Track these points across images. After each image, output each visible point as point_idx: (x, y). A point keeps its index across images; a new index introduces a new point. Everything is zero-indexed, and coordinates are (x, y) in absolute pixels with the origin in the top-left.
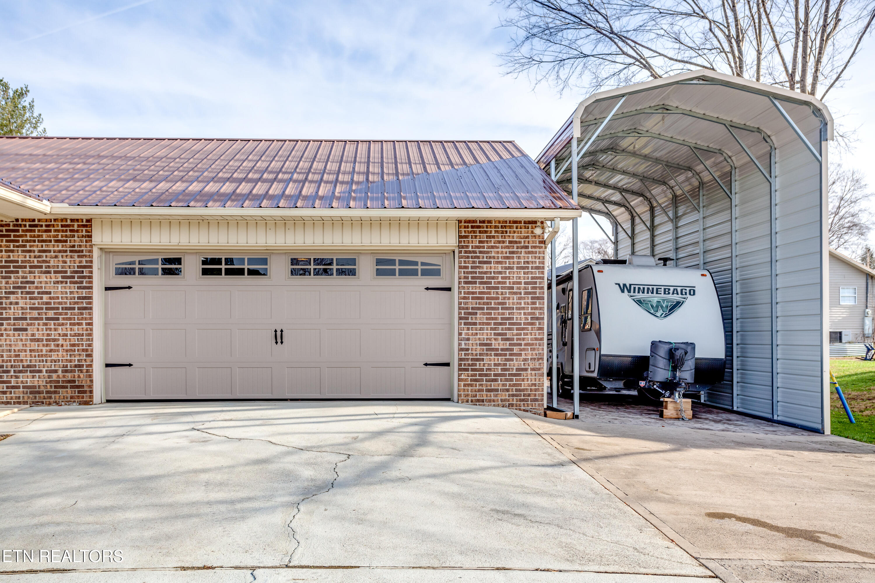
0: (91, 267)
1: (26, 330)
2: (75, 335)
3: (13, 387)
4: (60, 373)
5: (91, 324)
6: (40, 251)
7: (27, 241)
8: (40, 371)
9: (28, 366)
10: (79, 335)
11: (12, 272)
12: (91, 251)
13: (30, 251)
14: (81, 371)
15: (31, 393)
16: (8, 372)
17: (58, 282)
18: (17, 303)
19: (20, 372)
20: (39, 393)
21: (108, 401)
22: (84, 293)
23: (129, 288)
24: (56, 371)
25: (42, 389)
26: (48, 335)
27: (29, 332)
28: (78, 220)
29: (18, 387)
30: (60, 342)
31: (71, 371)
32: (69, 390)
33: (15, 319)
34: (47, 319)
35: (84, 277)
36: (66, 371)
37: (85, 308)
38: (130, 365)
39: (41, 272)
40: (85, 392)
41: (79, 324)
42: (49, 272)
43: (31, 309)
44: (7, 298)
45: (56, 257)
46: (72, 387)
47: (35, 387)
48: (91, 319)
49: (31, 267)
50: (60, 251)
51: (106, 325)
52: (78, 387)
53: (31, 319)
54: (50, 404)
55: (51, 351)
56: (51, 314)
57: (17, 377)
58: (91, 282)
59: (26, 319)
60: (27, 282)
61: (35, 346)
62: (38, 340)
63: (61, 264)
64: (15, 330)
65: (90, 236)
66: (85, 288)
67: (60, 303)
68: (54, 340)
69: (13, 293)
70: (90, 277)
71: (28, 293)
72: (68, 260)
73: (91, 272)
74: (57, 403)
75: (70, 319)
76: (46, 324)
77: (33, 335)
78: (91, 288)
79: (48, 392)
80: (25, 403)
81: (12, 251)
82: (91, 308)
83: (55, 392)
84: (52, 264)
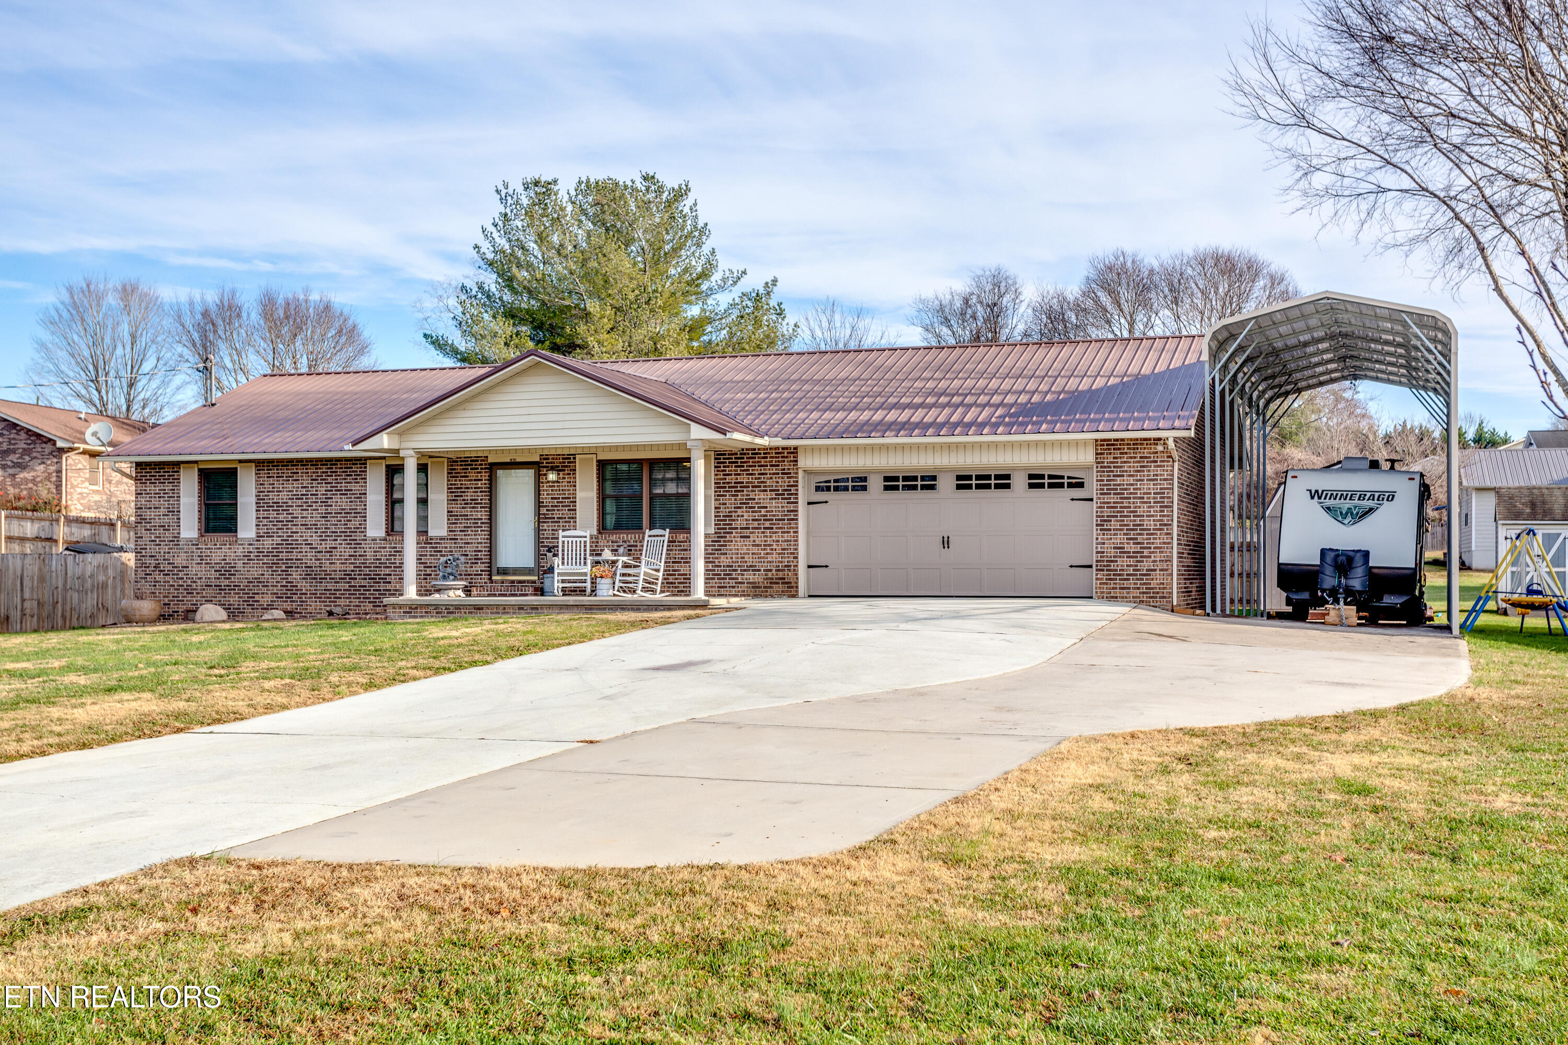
0: (797, 486)
1: (749, 537)
2: (785, 541)
3: (740, 583)
4: (774, 572)
5: (797, 532)
6: (759, 474)
7: (750, 466)
8: (759, 570)
9: (751, 566)
10: (788, 541)
11: (739, 491)
12: (797, 473)
13: (752, 474)
14: (789, 570)
15: (753, 587)
16: (736, 570)
17: (772, 499)
18: (743, 516)
19: (745, 570)
20: (758, 587)
21: (810, 596)
22: (792, 507)
23: (826, 502)
24: (771, 570)
25: (761, 584)
26: (765, 541)
27: (751, 539)
28: (787, 448)
29: (743, 583)
30: (774, 547)
31: (784, 570)
32: (780, 585)
33: (741, 528)
34: (765, 528)
35: (792, 494)
36: (778, 570)
37: (793, 520)
38: (827, 566)
39: (760, 491)
40: (792, 587)
41: (788, 532)
42: (766, 491)
43: (753, 520)
44: (736, 512)
45: (771, 478)
46: (783, 583)
47: (755, 583)
48: (797, 528)
49: (753, 487)
50: (774, 474)
51: (808, 533)
52: (787, 583)
53: (753, 528)
54: (766, 597)
55: (767, 554)
56: (767, 524)
57: (743, 575)
58: (797, 498)
59: (748, 528)
60: (750, 499)
61: (755, 550)
62: (758, 545)
63: (774, 484)
64: (741, 537)
65: (796, 461)
66: (792, 503)
67: (774, 516)
68: (770, 545)
69: (740, 508)
70: (796, 494)
71: (750, 508)
72: (780, 480)
73: (797, 490)
74: (772, 596)
75: (781, 528)
76: (763, 533)
77: (754, 541)
78: (797, 503)
79: (765, 587)
80: (749, 595)
81: (739, 475)
82: (797, 520)
83: (770, 587)
84: (768, 484)
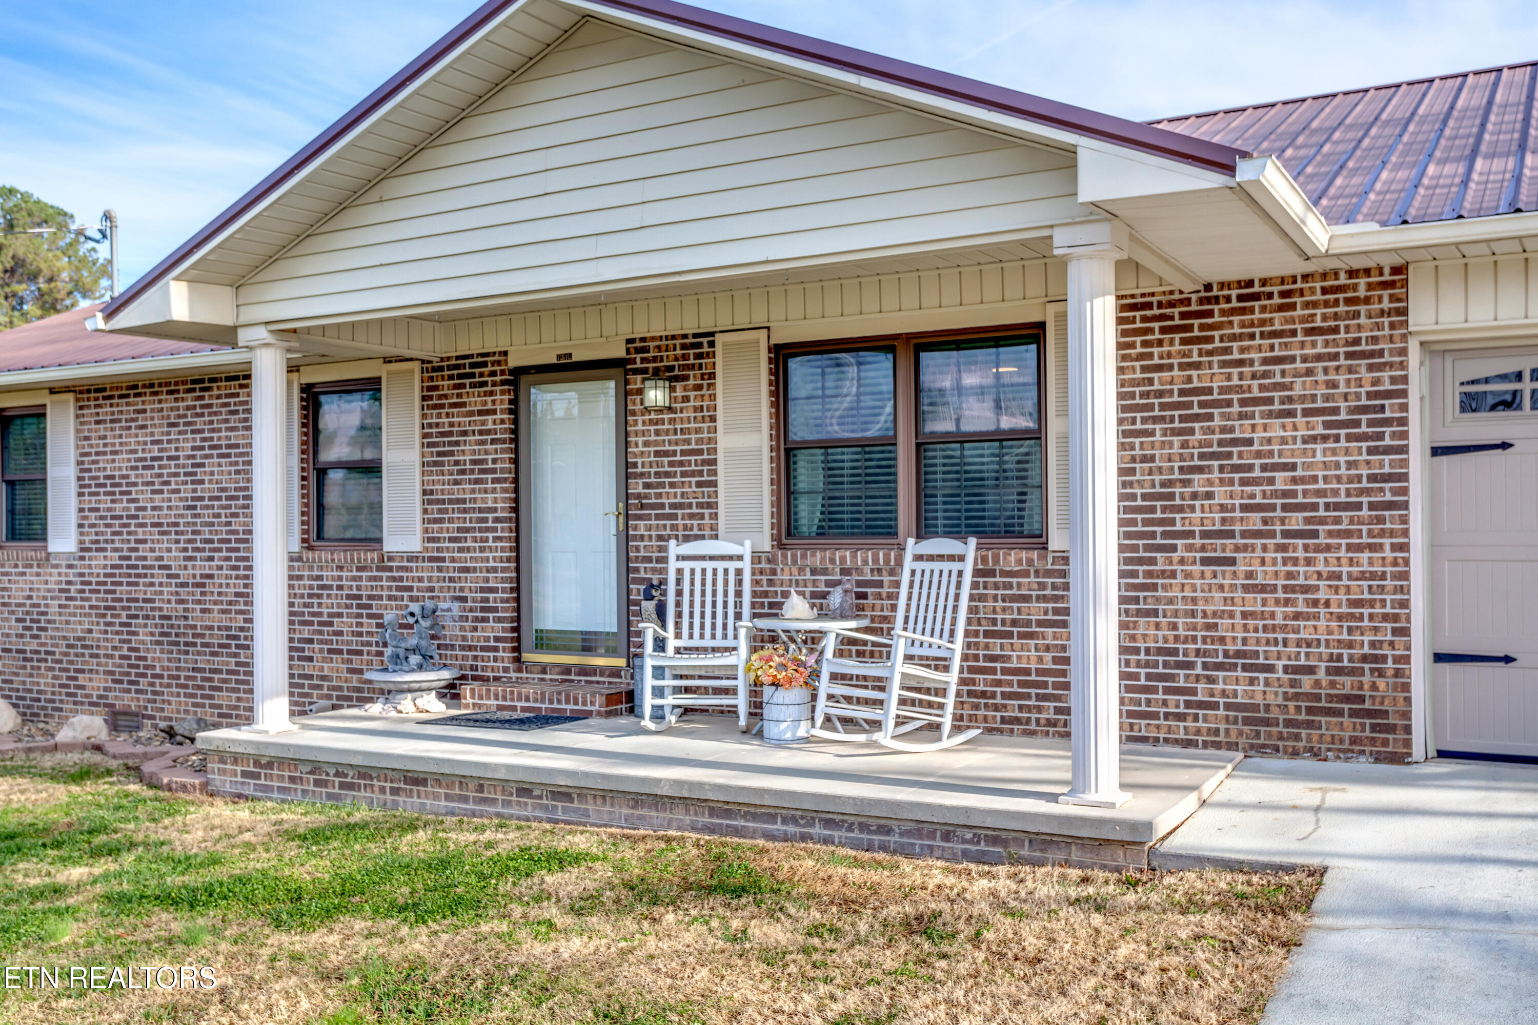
0: (1404, 393)
1: (1232, 562)
2: (1362, 576)
3: (1201, 705)
4: (1321, 674)
5: (1404, 547)
6: (1266, 361)
7: (1234, 338)
8: (1270, 669)
9: (1239, 654)
10: (1373, 576)
11: (1196, 418)
12: (1403, 352)
13: (1241, 363)
14: (1381, 673)
15: (1247, 721)
16: (1190, 665)
17: (1314, 439)
18: (1209, 496)
19: (1219, 667)
20: (1267, 722)
21: (1443, 754)
22: (1386, 464)
23: (1505, 446)
24: (1311, 670)
25: (1275, 713)
26: (1290, 575)
27: (1241, 568)
28: (1367, 272)
29: (1214, 706)
30: (1322, 595)
31: (1352, 672)
32: (1346, 720)
33: (1205, 535)
34: (1286, 534)
35: (1387, 422)
36: (1339, 671)
37: (1390, 506)
38: (1508, 659)
39: (1270, 415)
40: (1392, 729)
41: (1373, 548)
42: (1291, 414)
43: (1245, 508)
44: (1186, 483)
45: (1309, 372)
46: (1354, 714)
47: (1255, 707)
48: (1406, 533)
49: (1243, 402)
50: (1319, 358)
51: (1434, 548)
52: (1370, 714)
53: (1245, 534)
54: (1295, 754)
55: (1297, 616)
56: (1296, 521)
57: (1211, 680)
58: (1404, 435)
59: (1231, 534)
60: (1235, 442)
61: (1254, 602)
62: (1263, 589)
63: (1321, 391)
64: (1205, 561)
65: (1404, 312)
66: (1388, 450)
67: (1320, 493)
68: (1306, 589)
69: (1200, 470)
70: (1403, 422)
71: (1236, 468)
72: (1341, 378)
73: (1404, 408)
74: (1316, 754)
75: (1348, 534)
76: (1283, 548)
77: (1250, 575)
78: (1404, 450)
79: (1289, 723)
80: (1232, 746)
81: (1197, 366)
82: (1405, 505)
83: (1309, 725)
84: (1297, 391)
